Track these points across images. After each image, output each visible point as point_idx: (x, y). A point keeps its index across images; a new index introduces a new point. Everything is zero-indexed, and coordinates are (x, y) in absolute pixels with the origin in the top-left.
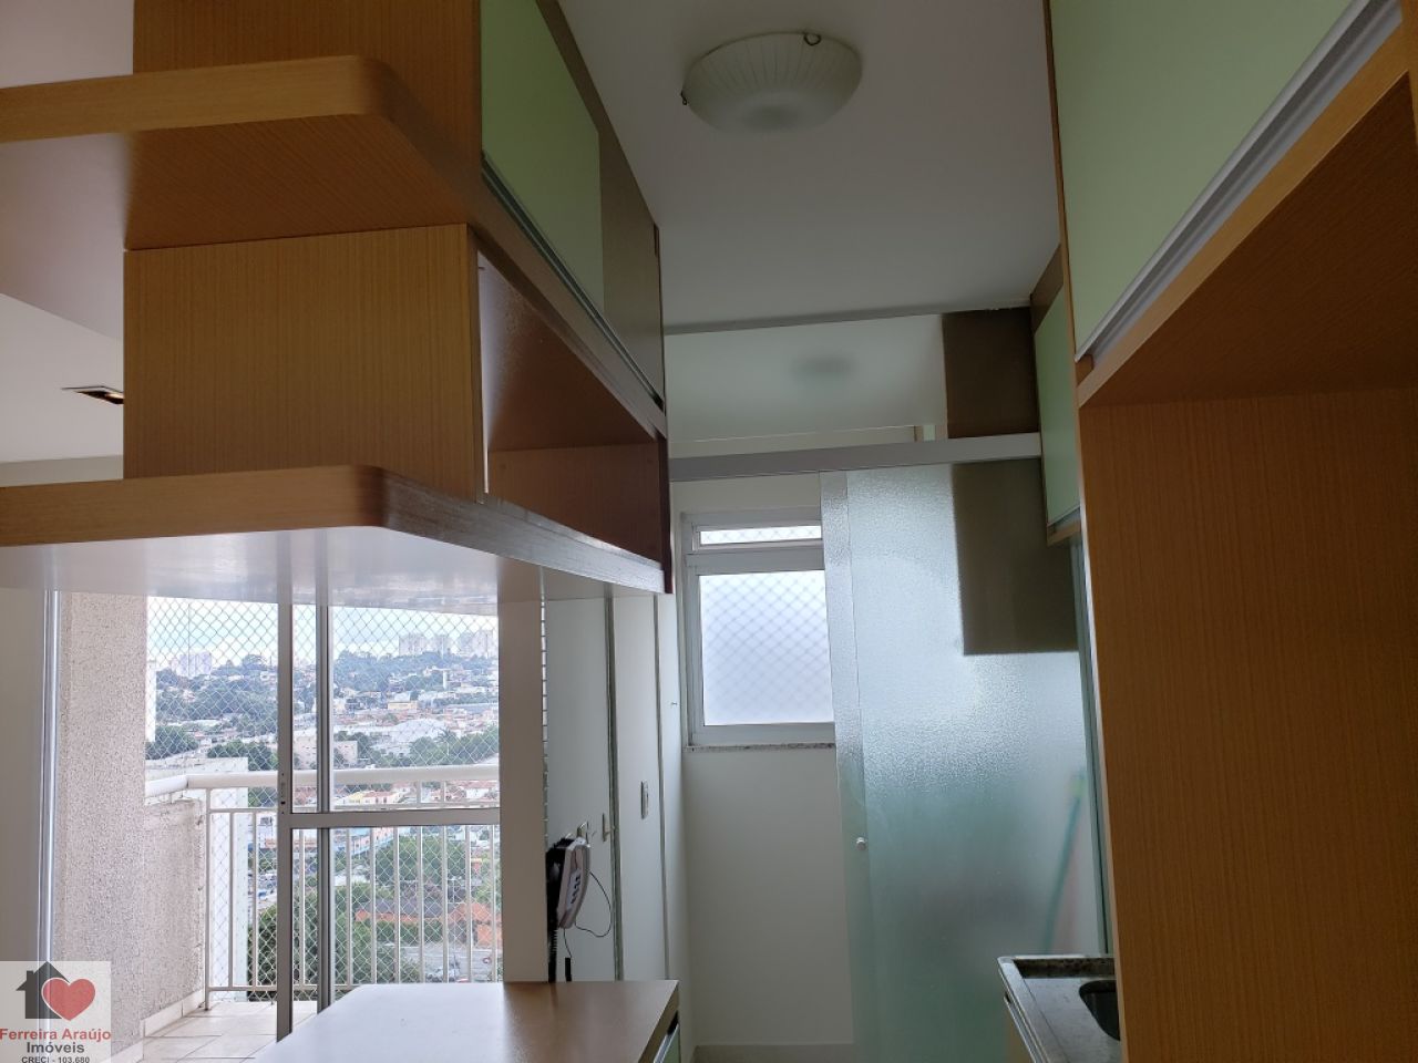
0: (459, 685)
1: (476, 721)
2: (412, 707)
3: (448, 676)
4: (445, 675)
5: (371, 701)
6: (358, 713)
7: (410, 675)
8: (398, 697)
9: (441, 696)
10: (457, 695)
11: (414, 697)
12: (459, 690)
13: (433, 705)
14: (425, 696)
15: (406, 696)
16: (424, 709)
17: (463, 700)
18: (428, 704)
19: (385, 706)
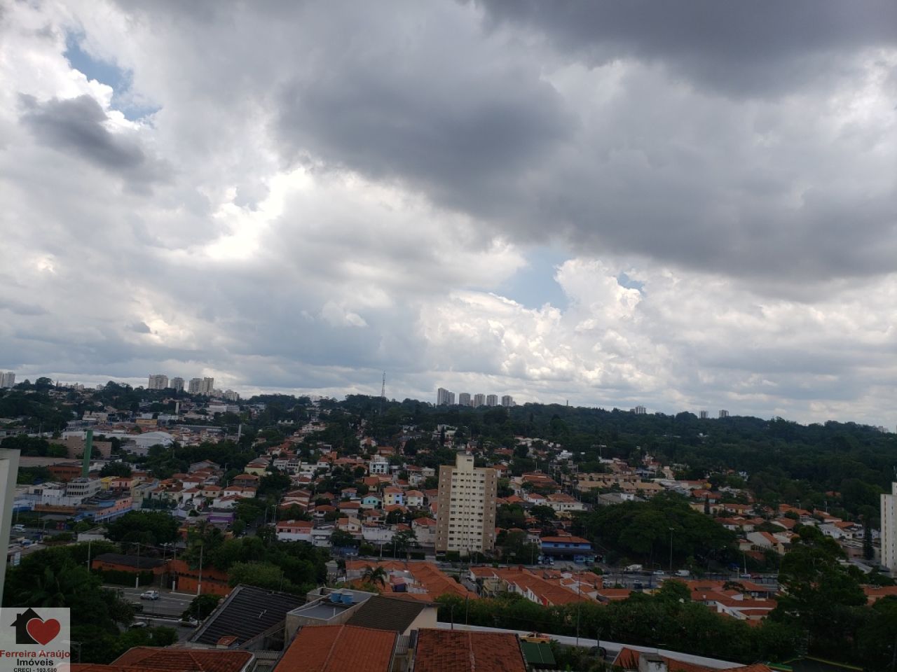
0: (186, 412)
1: (195, 437)
2: (153, 423)
3: (180, 405)
4: (178, 404)
5: (124, 417)
6: (115, 424)
7: (154, 402)
8: (144, 416)
9: (173, 418)
10: (185, 419)
11: (155, 417)
12: (186, 415)
13: (167, 424)
14: (161, 417)
15: (150, 416)
16: (162, 426)
17: (189, 422)
18: (164, 422)
19: (134, 421)
